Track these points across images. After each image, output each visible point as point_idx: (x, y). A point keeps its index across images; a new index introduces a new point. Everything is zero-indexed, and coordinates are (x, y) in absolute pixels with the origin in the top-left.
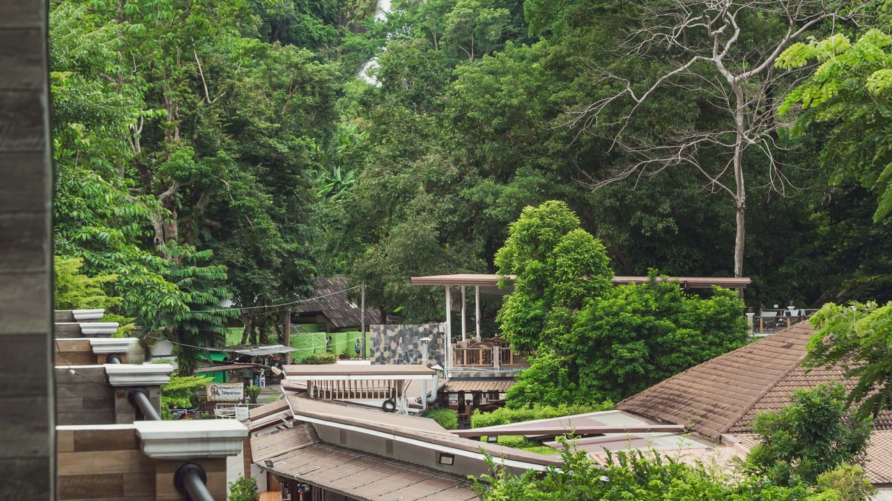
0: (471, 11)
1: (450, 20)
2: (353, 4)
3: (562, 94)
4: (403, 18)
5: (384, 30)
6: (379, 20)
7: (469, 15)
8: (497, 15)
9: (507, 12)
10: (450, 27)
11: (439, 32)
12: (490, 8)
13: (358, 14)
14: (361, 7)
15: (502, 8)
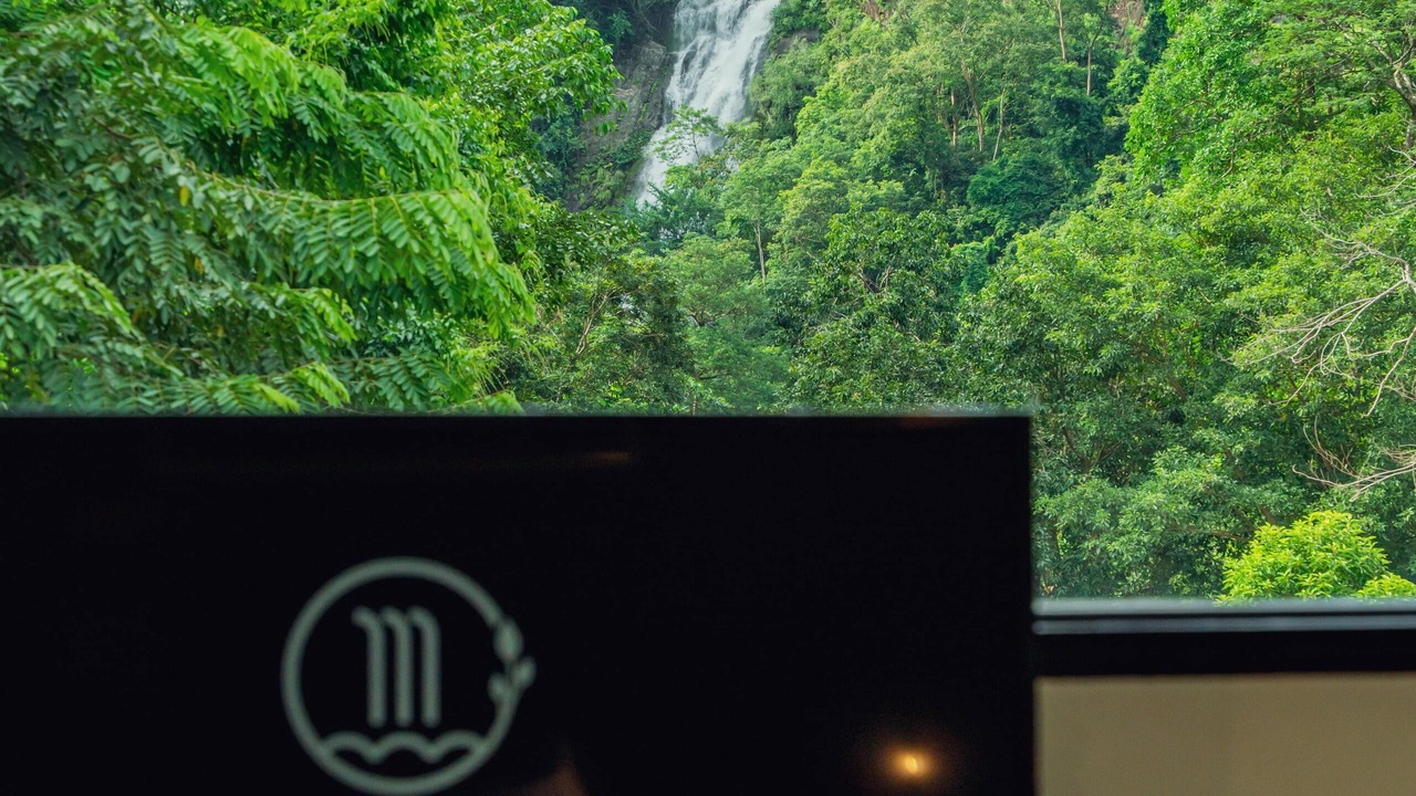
0: (831, 185)
1: (791, 202)
2: (592, 179)
3: (1254, 292)
4: (692, 201)
5: (658, 224)
6: (647, 204)
7: (828, 193)
8: (881, 193)
9: (899, 187)
10: (791, 215)
11: (769, 226)
12: (864, 181)
13: (601, 196)
14: (606, 183)
15: (889, 179)
